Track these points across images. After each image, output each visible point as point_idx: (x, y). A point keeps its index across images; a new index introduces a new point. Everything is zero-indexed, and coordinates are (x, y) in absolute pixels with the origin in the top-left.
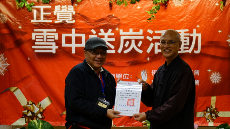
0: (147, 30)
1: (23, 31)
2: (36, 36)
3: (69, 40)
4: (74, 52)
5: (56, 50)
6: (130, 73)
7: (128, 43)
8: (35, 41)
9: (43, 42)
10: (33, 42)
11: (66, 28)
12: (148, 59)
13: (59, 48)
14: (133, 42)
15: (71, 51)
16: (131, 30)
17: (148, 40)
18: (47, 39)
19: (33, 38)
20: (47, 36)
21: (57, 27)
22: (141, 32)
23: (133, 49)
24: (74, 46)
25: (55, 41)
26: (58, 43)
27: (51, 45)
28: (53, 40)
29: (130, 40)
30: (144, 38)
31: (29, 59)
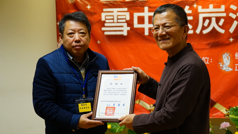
0: (230, 5)
1: (92, 11)
2: (106, 16)
3: (141, 20)
4: (147, 33)
5: (128, 31)
6: (210, 57)
7: (207, 21)
8: (104, 22)
9: (113, 22)
10: (103, 24)
11: (137, 6)
12: (231, 40)
13: (131, 29)
14: (214, 20)
15: (144, 33)
16: (211, 6)
17: (231, 18)
18: (118, 19)
19: (103, 19)
20: (118, 16)
21: (128, 5)
22: (223, 8)
23: (214, 28)
24: (146, 26)
25: (127, 22)
26: (130, 23)
27: (122, 26)
28: (124, 21)
29: (210, 19)
30: (227, 15)
31: (99, 42)
